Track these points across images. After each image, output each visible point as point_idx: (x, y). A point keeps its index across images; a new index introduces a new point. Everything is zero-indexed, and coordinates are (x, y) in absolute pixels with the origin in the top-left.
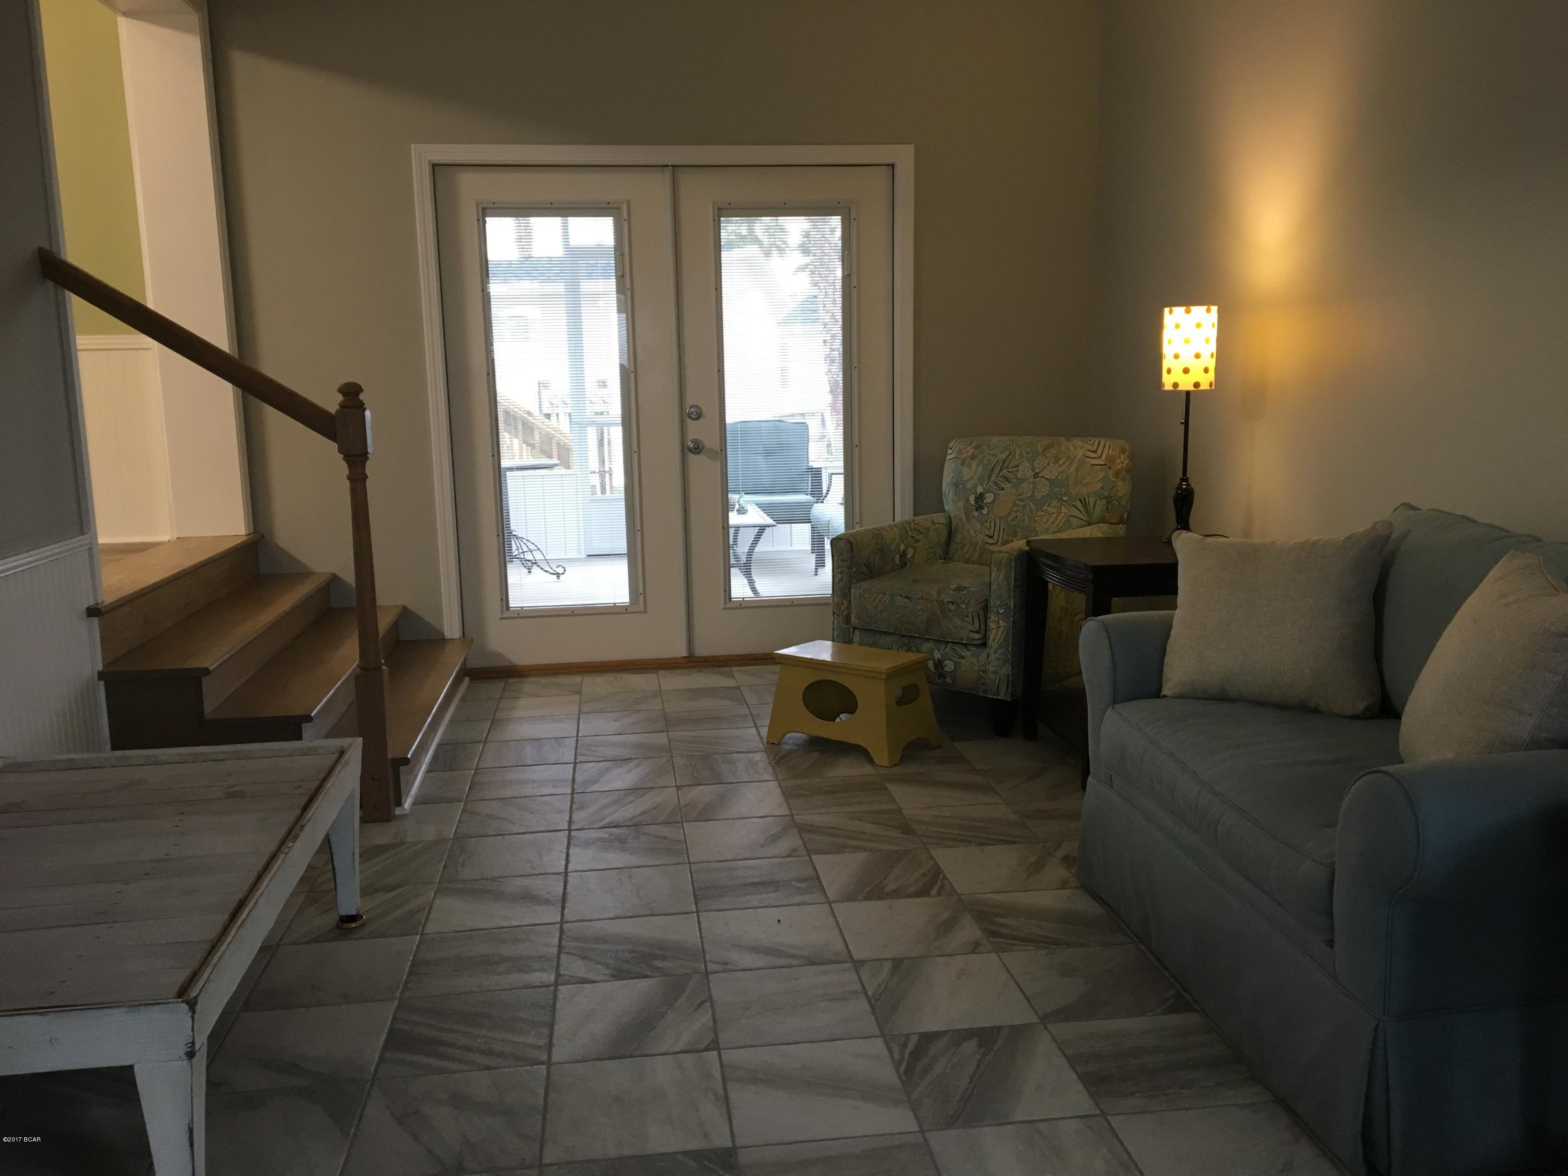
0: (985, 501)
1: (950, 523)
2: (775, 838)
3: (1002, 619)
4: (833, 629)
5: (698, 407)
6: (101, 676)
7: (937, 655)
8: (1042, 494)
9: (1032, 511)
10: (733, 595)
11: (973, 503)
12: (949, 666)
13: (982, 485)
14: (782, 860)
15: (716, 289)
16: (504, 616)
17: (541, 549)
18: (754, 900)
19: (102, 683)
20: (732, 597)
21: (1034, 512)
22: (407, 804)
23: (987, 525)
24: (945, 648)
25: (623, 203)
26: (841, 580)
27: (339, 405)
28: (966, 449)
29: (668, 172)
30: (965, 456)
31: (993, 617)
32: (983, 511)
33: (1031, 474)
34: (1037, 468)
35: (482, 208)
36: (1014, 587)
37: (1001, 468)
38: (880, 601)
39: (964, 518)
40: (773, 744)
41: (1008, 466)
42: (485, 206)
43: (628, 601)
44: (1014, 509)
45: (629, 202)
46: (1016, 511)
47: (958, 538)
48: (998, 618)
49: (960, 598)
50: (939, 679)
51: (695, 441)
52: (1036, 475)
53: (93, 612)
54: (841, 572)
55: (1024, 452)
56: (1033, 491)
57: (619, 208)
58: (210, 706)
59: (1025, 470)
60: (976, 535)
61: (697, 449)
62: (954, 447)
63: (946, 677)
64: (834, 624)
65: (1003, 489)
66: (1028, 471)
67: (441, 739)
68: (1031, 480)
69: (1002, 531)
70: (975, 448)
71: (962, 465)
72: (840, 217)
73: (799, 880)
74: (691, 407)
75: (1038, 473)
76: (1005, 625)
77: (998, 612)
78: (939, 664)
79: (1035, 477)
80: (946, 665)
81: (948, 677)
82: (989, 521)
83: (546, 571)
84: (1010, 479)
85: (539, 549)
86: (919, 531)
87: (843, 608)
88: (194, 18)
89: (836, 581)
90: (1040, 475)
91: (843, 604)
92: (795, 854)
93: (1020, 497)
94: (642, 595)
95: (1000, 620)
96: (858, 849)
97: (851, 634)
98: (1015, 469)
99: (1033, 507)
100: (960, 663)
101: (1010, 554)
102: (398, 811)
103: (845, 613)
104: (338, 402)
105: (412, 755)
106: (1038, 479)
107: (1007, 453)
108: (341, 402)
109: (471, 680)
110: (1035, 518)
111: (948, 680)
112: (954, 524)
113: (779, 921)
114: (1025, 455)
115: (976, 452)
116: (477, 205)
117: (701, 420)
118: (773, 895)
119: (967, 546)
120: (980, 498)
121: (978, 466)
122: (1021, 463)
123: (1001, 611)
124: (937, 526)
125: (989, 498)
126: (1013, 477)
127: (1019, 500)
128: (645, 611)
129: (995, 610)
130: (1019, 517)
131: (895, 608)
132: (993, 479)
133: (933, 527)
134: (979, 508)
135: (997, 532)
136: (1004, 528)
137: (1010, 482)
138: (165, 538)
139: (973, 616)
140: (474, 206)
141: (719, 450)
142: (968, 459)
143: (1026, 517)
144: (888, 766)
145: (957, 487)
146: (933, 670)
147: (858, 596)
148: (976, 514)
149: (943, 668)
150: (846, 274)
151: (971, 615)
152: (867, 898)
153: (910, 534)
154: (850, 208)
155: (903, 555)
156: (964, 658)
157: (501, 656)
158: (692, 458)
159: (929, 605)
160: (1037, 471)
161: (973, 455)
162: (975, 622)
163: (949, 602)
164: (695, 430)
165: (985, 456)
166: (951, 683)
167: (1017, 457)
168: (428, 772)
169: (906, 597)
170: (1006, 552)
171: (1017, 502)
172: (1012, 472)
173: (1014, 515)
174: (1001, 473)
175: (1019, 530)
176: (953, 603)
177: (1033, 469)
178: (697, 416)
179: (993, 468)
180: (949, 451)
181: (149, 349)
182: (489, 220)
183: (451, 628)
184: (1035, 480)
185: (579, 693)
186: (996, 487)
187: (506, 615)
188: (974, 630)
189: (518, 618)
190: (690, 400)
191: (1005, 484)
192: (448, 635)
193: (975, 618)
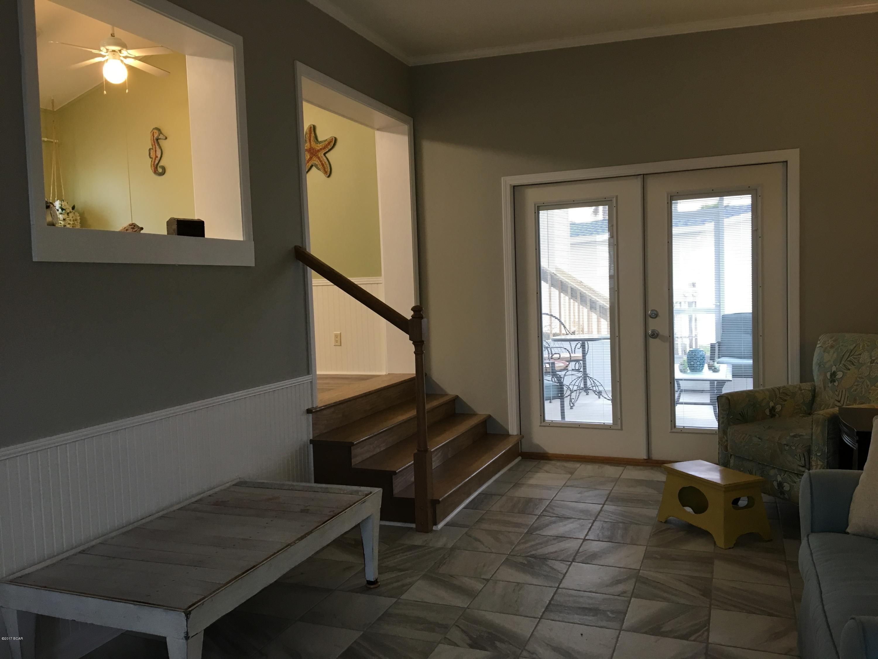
0: (837, 377)
1: (815, 389)
2: (618, 582)
3: (820, 460)
4: (719, 453)
5: (656, 311)
6: (311, 441)
7: (779, 479)
8: (876, 374)
9: (868, 386)
10: (677, 424)
11: (829, 377)
12: (787, 487)
13: (835, 366)
14: (612, 597)
15: (668, 242)
16: (542, 425)
17: (603, 385)
18: (577, 618)
19: (312, 445)
20: (677, 425)
21: (869, 387)
22: (440, 526)
23: (837, 393)
24: (784, 475)
25: (613, 198)
26: (723, 423)
27: (412, 316)
28: (828, 341)
29: (640, 179)
30: (827, 346)
31: (814, 458)
32: (835, 383)
33: (869, 360)
34: (874, 357)
35: (538, 206)
36: (827, 439)
37: (849, 355)
38: (743, 439)
39: (823, 387)
40: (661, 522)
41: (853, 354)
42: (538, 205)
43: (612, 422)
44: (856, 384)
45: (617, 197)
46: (857, 385)
47: (818, 399)
48: (817, 459)
49: (793, 443)
50: (781, 495)
51: (653, 331)
52: (872, 362)
53: (309, 411)
54: (723, 418)
55: (866, 345)
56: (870, 372)
57: (611, 200)
58: (356, 461)
59: (865, 357)
60: (829, 399)
61: (655, 335)
62: (821, 339)
63: (785, 494)
64: (719, 450)
65: (849, 370)
66: (867, 358)
67: (483, 491)
68: (869, 364)
69: (846, 398)
70: (834, 341)
71: (824, 352)
72: (751, 195)
73: (612, 612)
74: (652, 310)
75: (874, 360)
76: (822, 464)
77: (817, 455)
78: (780, 485)
79: (871, 363)
80: (785, 486)
81: (786, 495)
82: (838, 391)
83: (605, 398)
84: (854, 363)
85: (601, 385)
86: (787, 394)
87: (724, 441)
88: (406, 128)
89: (720, 423)
90: (875, 361)
91: (724, 438)
92: (625, 595)
93: (860, 376)
94: (620, 420)
95: (818, 461)
96: (665, 599)
97: (729, 458)
98: (859, 356)
99: (869, 383)
100: (793, 486)
101: (825, 416)
102: (434, 528)
103: (725, 444)
104: (411, 315)
105: (442, 500)
106: (874, 364)
107: (854, 345)
108: (412, 315)
109: (522, 459)
110: (870, 391)
111: (786, 496)
112: (817, 390)
113: (582, 635)
114: (866, 347)
115: (834, 343)
116: (535, 205)
117: (658, 318)
118: (590, 618)
119: (823, 406)
120: (833, 374)
121: (834, 353)
122: (863, 352)
123: (819, 454)
124: (803, 391)
125: (840, 375)
126: (856, 361)
127: (859, 377)
128: (622, 429)
129: (815, 453)
130: (858, 390)
131: (752, 444)
132: (843, 362)
133: (799, 392)
134: (833, 381)
135: (843, 399)
136: (848, 396)
137: (854, 365)
138: (384, 373)
139: (800, 455)
140: (533, 205)
141: (668, 336)
142: (828, 348)
143: (863, 389)
144: (723, 547)
145: (820, 366)
146: (777, 488)
147: (731, 434)
148: (830, 385)
149: (783, 488)
150: (754, 229)
151: (798, 455)
152: (646, 633)
153: (778, 396)
154: (757, 190)
155: (773, 409)
156: (795, 483)
157: (538, 446)
158: (652, 341)
159: (773, 445)
160: (873, 358)
161: (832, 346)
162: (801, 459)
163: (785, 444)
164: (653, 324)
165: (839, 346)
166: (788, 498)
167: (861, 348)
168: (464, 508)
169: (759, 438)
170: (823, 415)
171: (858, 379)
172: (856, 358)
173: (855, 387)
174: (849, 359)
175: (857, 398)
176: (787, 445)
177: (871, 357)
178: (655, 316)
179: (843, 355)
180: (819, 342)
181: (381, 283)
182: (541, 212)
183: (513, 429)
184: (871, 365)
185: (572, 473)
186: (845, 368)
187: (543, 424)
188: (801, 464)
189: (549, 426)
190: (651, 306)
191: (852, 367)
192: (511, 432)
193: (801, 458)
